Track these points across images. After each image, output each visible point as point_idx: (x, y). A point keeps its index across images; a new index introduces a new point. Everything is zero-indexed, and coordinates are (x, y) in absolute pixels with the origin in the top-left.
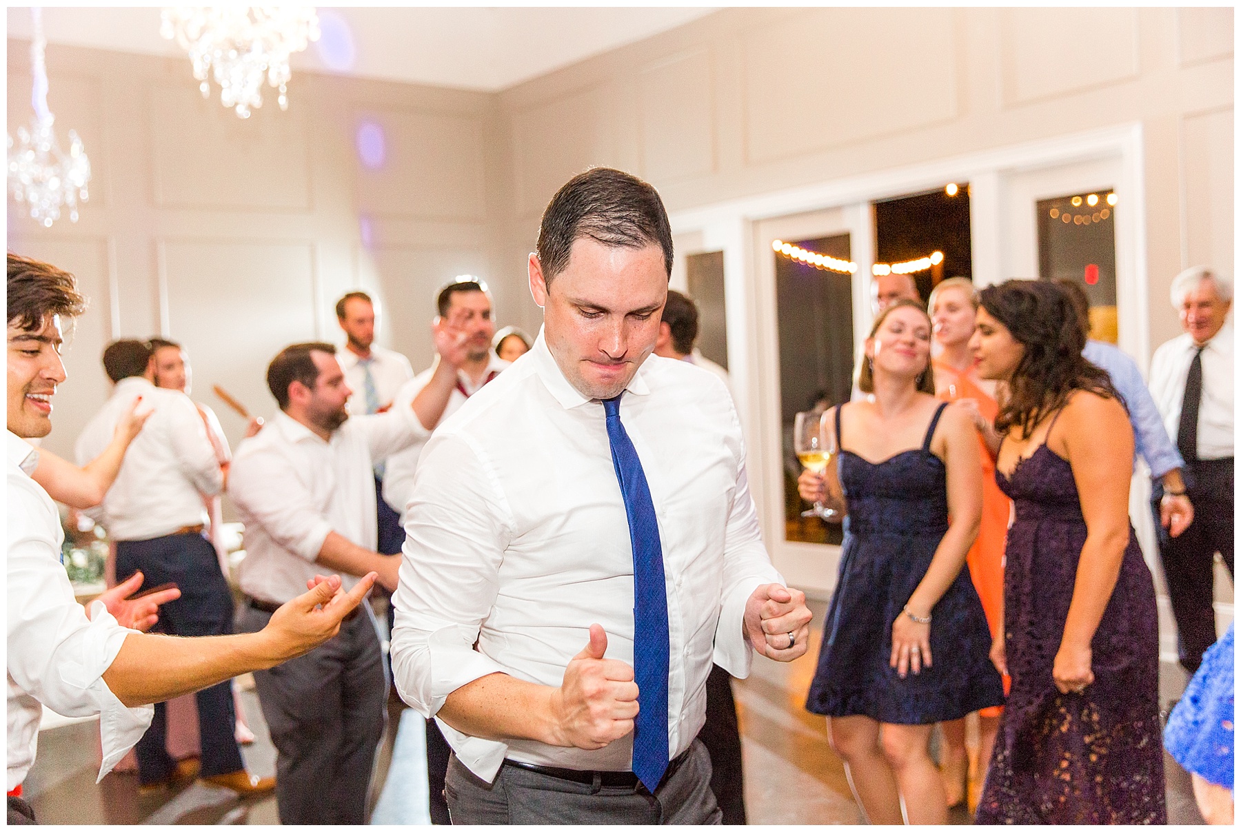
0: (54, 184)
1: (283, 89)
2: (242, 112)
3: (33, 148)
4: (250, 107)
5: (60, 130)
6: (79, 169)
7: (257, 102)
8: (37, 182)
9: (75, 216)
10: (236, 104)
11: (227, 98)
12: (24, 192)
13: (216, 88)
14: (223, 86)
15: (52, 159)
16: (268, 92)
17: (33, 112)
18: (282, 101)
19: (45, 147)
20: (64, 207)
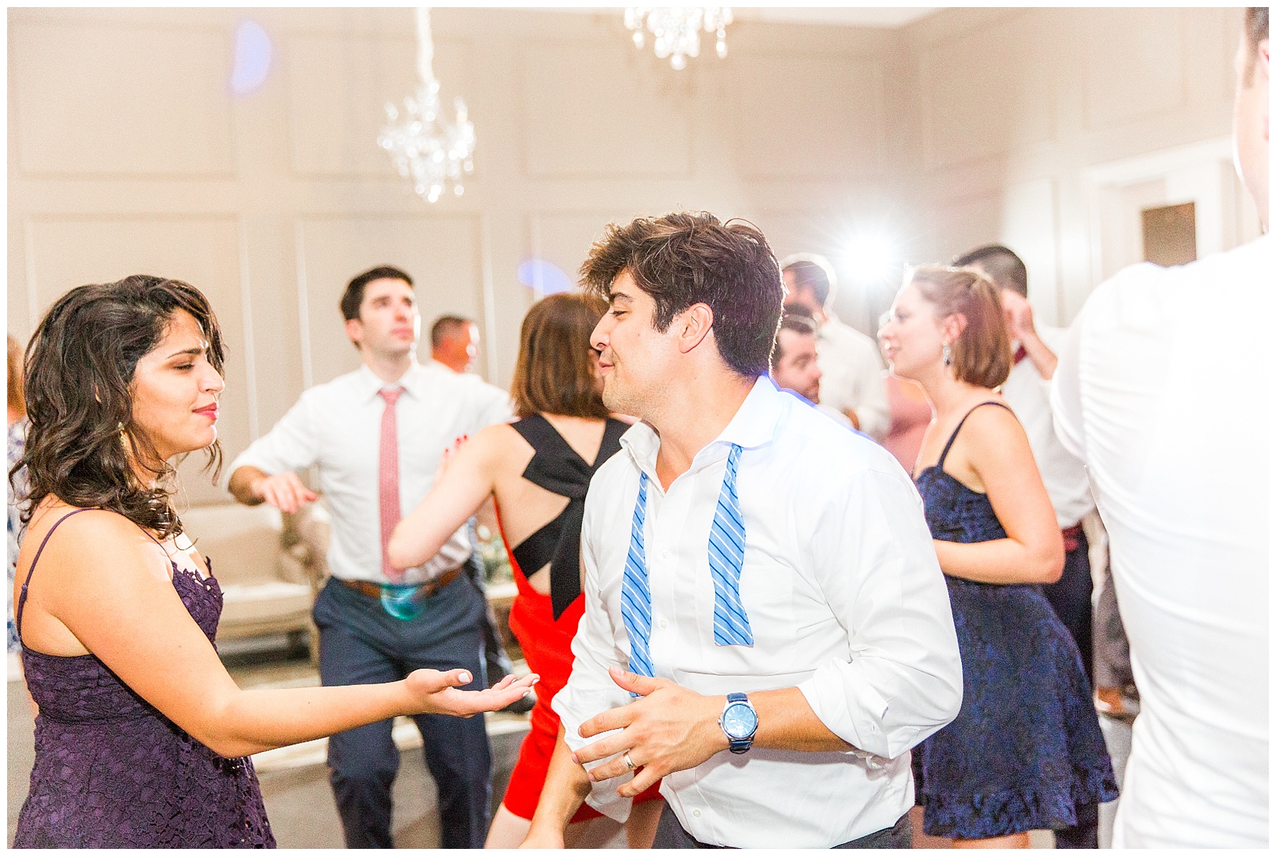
0: (438, 157)
1: (722, 34)
2: (678, 62)
3: (418, 118)
4: (686, 56)
5: (446, 99)
6: (464, 138)
7: (694, 51)
8: (424, 155)
9: (459, 190)
10: (672, 54)
11: (661, 48)
12: (409, 165)
13: (650, 38)
14: (656, 34)
15: (438, 131)
16: (707, 39)
17: (417, 80)
18: (721, 48)
19: (430, 116)
20: (449, 182)
